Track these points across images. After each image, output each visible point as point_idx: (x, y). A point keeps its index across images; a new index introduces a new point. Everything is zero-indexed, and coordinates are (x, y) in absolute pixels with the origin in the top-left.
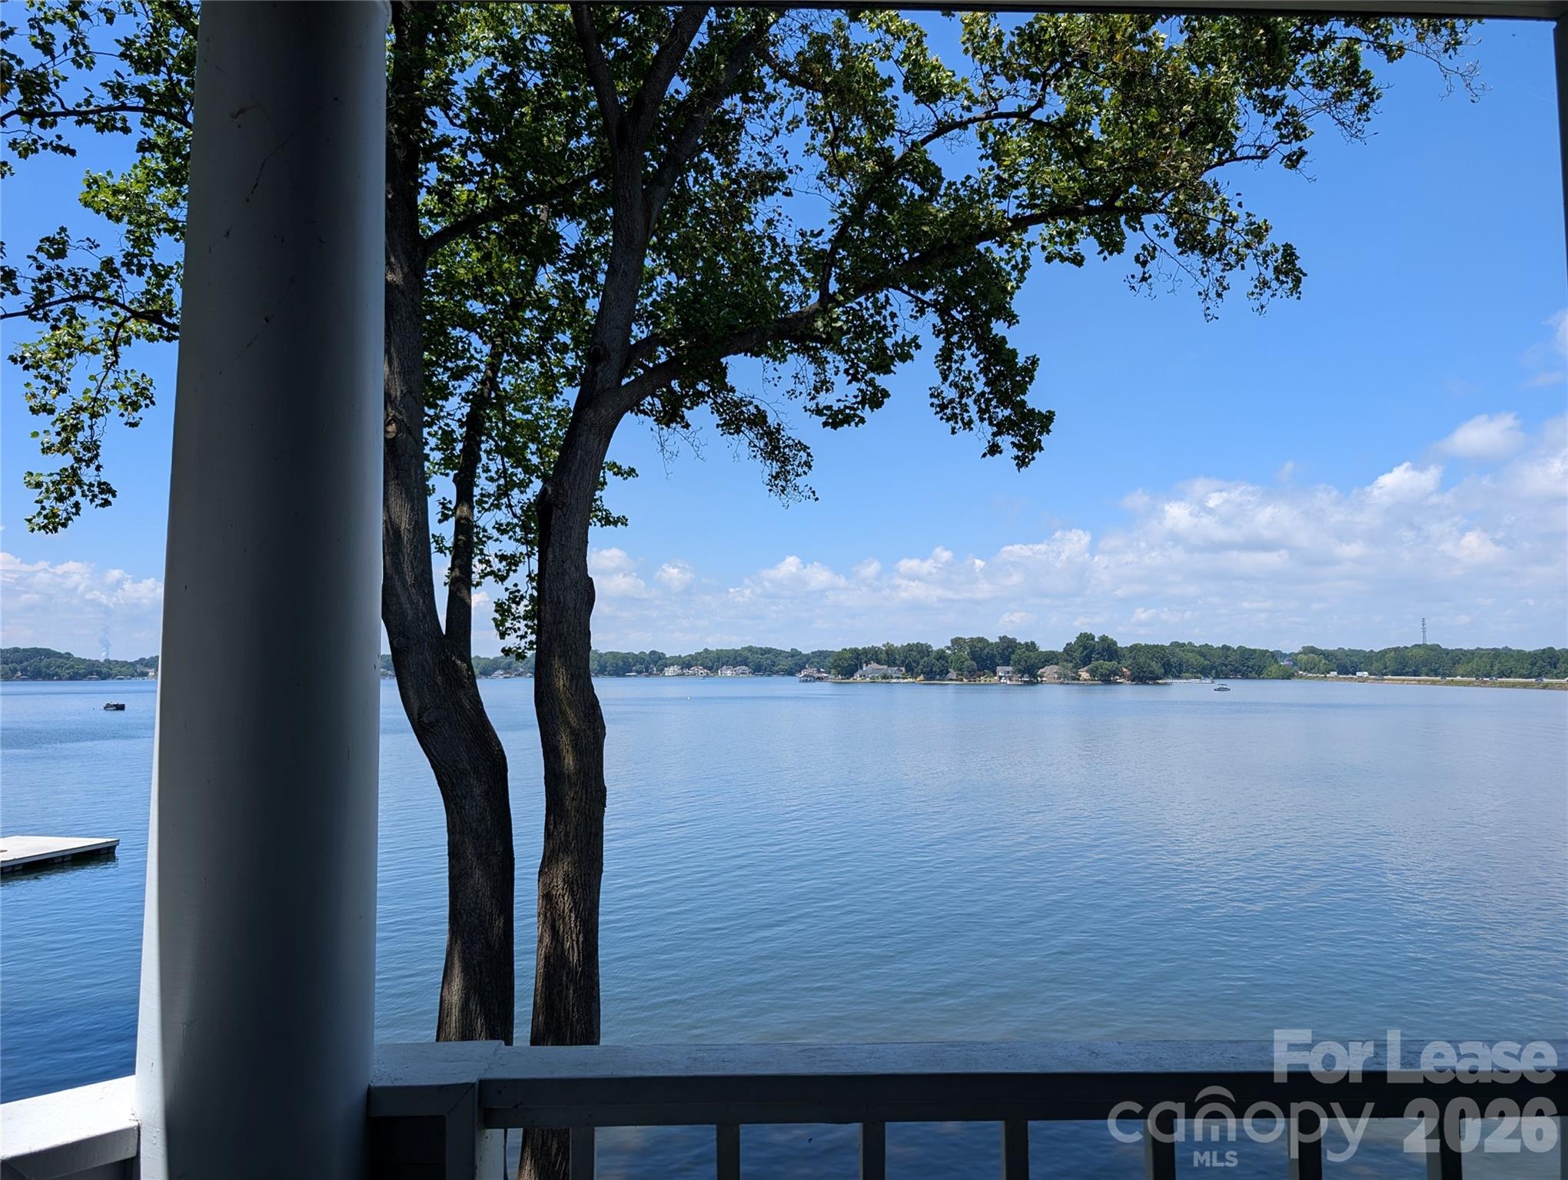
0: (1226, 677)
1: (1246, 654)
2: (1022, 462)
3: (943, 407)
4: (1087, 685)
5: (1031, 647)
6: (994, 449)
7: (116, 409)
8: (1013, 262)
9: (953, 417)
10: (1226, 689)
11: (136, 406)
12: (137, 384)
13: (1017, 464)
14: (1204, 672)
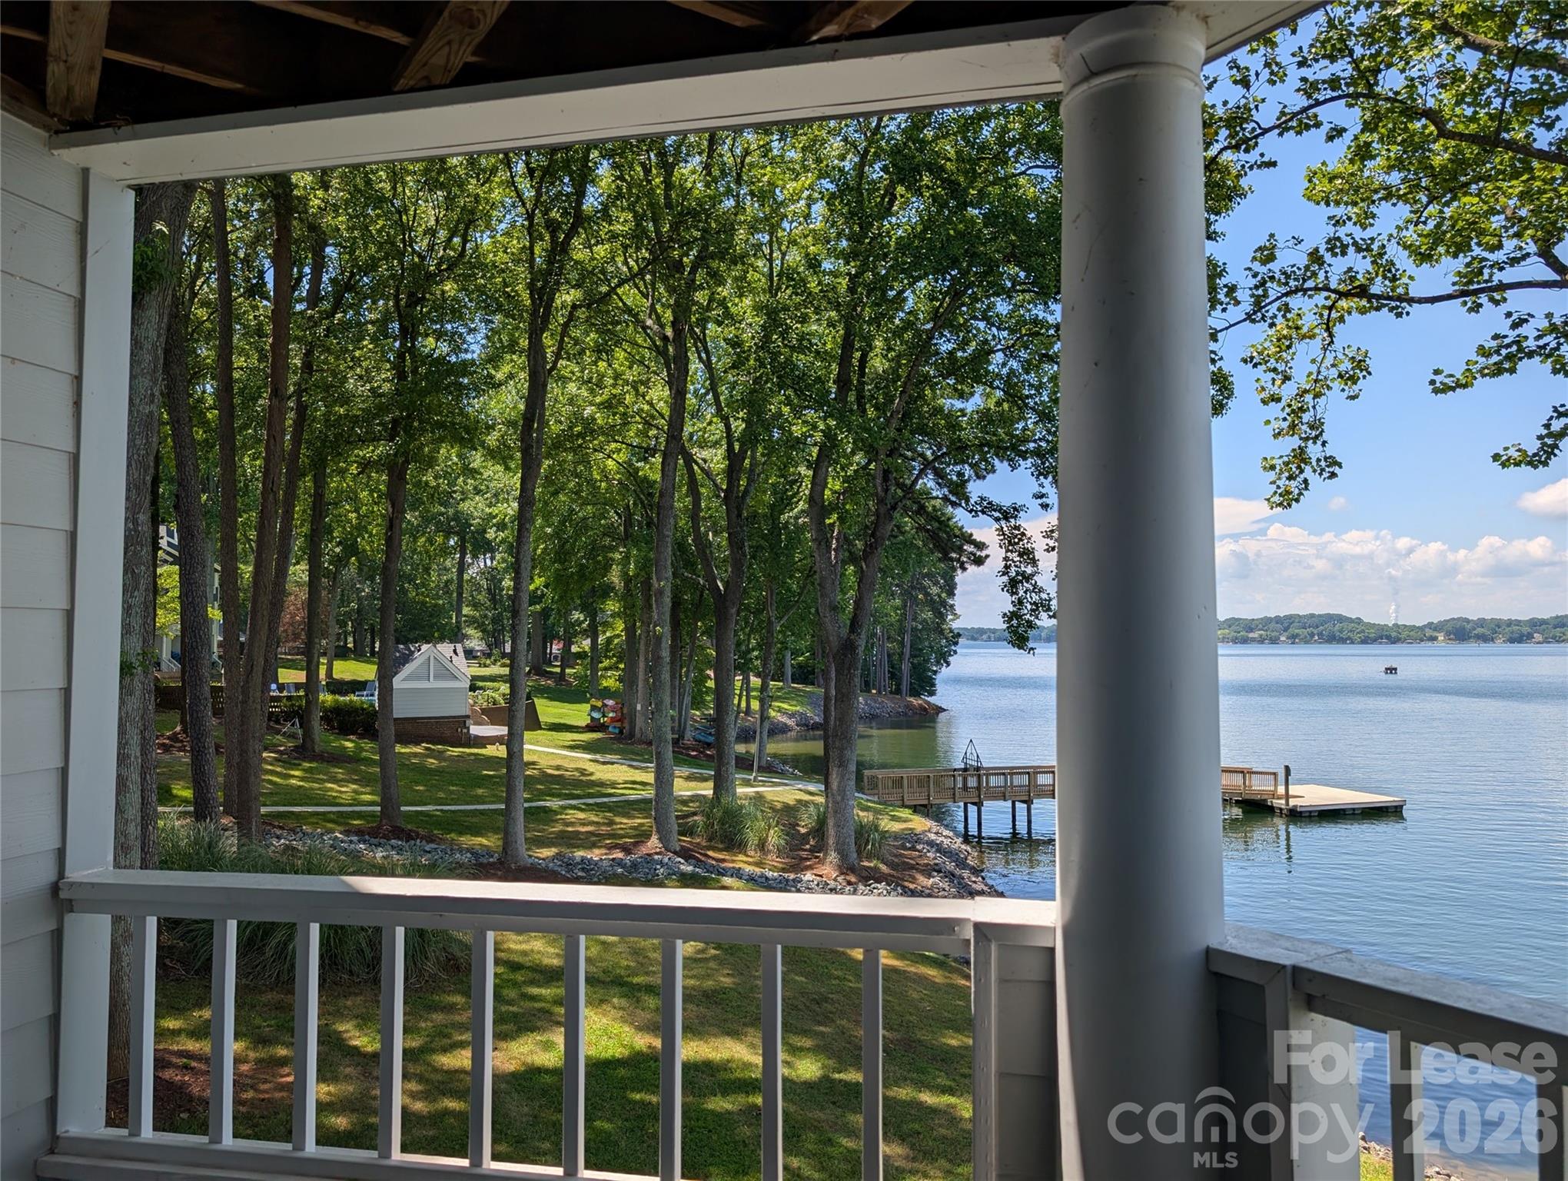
7: (1337, 385)
11: (1353, 379)
12: (1353, 358)
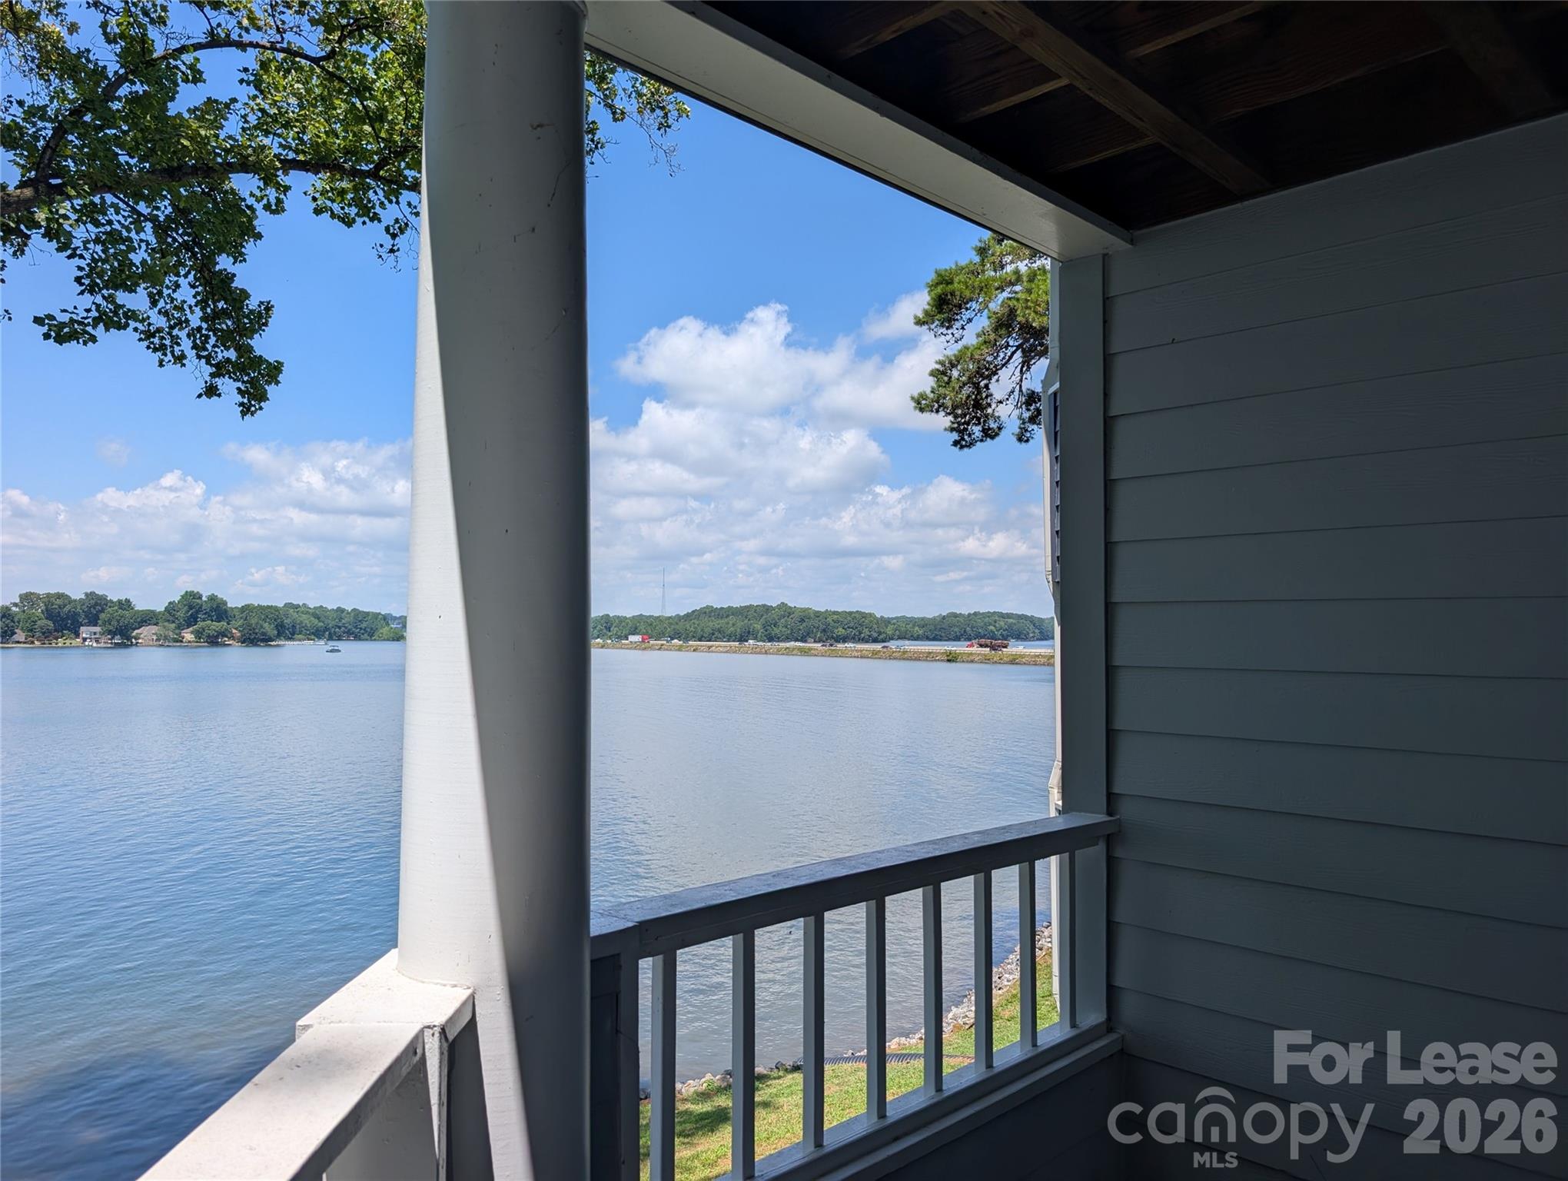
0: (339, 639)
1: (359, 616)
2: (246, 410)
3: (149, 335)
4: (192, 647)
5: (125, 605)
6: (211, 391)
8: (265, 201)
9: (162, 348)
10: (339, 651)
13: (242, 412)
14: (317, 634)
